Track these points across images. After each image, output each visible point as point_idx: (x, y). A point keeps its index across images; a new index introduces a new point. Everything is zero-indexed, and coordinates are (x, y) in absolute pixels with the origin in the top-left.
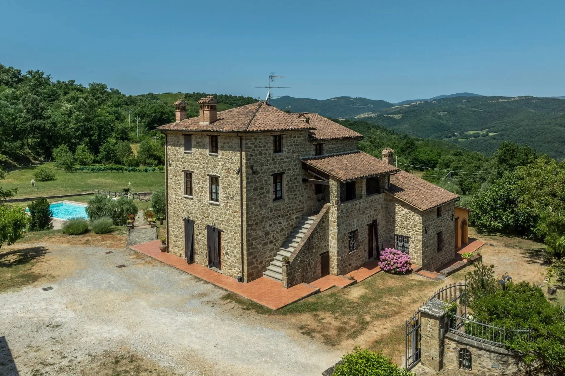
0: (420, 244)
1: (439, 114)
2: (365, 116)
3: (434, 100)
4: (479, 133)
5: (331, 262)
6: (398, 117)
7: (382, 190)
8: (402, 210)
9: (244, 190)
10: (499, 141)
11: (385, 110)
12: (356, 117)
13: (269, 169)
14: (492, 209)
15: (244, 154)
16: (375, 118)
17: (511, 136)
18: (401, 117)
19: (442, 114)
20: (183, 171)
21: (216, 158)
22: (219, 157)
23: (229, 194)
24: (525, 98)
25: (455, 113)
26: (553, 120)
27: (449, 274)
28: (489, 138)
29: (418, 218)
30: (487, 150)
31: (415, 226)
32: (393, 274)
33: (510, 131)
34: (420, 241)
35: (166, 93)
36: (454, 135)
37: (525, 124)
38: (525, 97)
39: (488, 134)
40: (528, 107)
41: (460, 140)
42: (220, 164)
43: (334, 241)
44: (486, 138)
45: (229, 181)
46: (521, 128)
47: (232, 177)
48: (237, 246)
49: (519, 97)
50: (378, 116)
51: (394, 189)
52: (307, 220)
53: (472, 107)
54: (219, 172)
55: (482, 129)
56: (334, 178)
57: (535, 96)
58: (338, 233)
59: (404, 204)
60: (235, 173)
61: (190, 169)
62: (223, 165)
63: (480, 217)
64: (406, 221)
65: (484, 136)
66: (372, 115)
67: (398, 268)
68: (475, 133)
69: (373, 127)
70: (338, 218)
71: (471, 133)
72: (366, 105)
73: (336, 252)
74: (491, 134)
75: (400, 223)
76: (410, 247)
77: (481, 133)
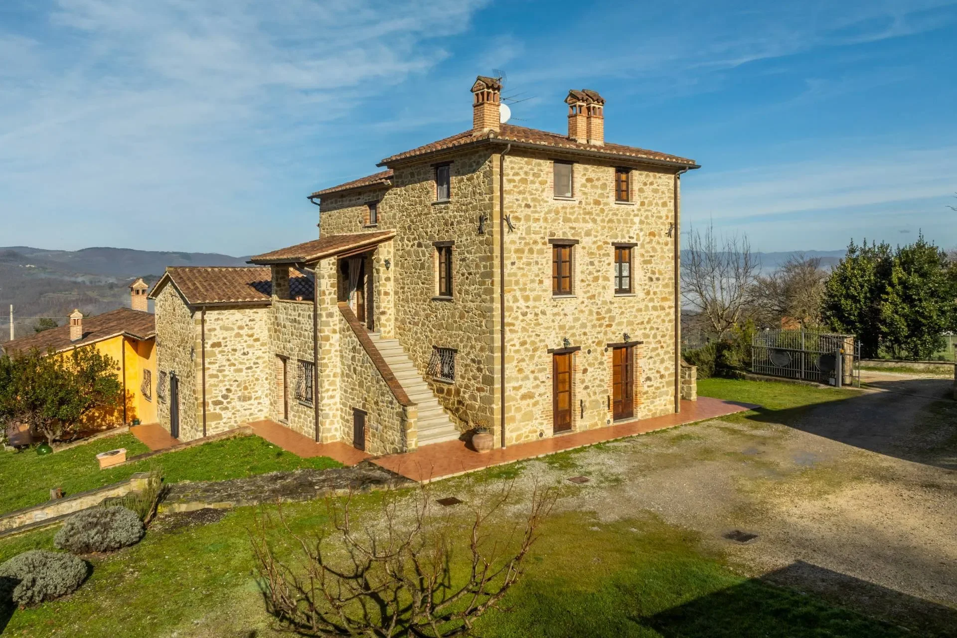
9: (678, 261)
20: (550, 241)
22: (635, 207)
23: (653, 273)
42: (637, 220)
45: (654, 249)
47: (658, 242)
48: (666, 357)
54: (635, 237)
60: (664, 233)
61: (570, 235)
62: (641, 223)
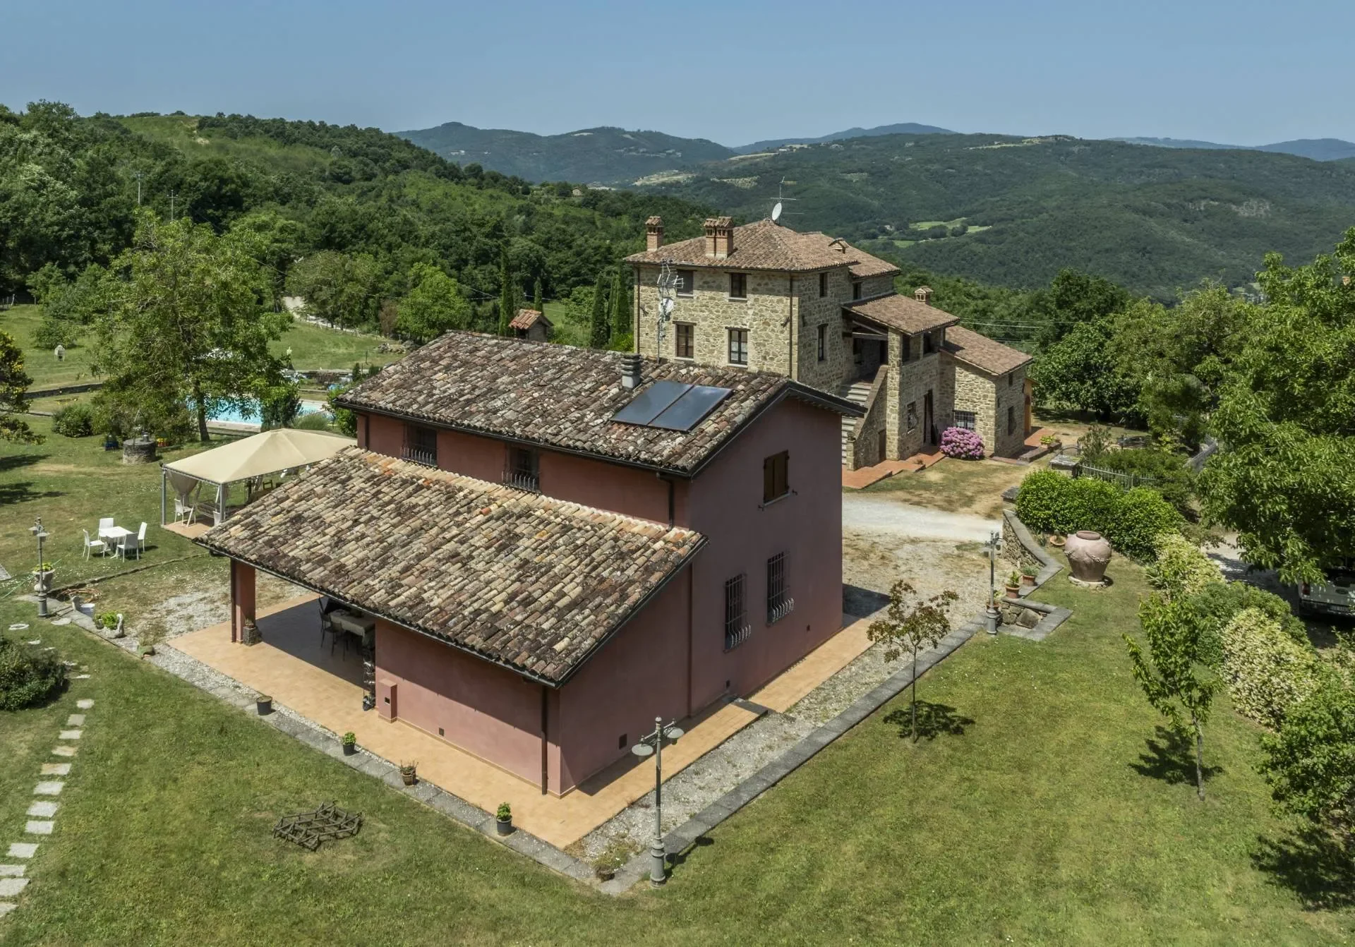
0: (992, 423)
1: (849, 176)
2: (662, 180)
3: (835, 142)
4: (945, 227)
5: (888, 444)
6: (745, 183)
7: (937, 348)
8: (966, 376)
9: (795, 347)
10: (993, 247)
11: (711, 164)
12: (638, 184)
13: (815, 319)
14: (1062, 381)
15: (795, 300)
16: (687, 186)
17: (1021, 234)
18: (754, 184)
19: (854, 177)
20: (674, 322)
21: (743, 305)
22: (749, 303)
23: (767, 353)
24: (1054, 141)
25: (886, 177)
26: (1119, 197)
27: (1032, 460)
28: (968, 240)
29: (989, 386)
30: (963, 269)
31: (985, 397)
32: (964, 459)
33: (1019, 221)
34: (991, 417)
35: (142, 115)
36: (884, 232)
37: (1054, 204)
38: (1056, 137)
39: (965, 229)
40: (1062, 163)
41: (898, 243)
42: (750, 312)
43: (893, 415)
44: (962, 239)
45: (768, 336)
46: (1045, 216)
47: (773, 330)
49: (1040, 137)
50: (697, 181)
51: (952, 348)
52: (850, 389)
53: (930, 161)
54: (748, 324)
55: (951, 218)
56: (897, 331)
57: (1077, 137)
58: (900, 404)
59: (968, 367)
60: (778, 324)
61: (689, 320)
62: (755, 314)
63: (1044, 394)
64: (971, 390)
65: (955, 233)
66: (681, 178)
67: (970, 450)
68: (934, 228)
69: (693, 210)
70: (901, 384)
71: (925, 226)
72: (663, 151)
73: (897, 429)
74: (973, 230)
75: (963, 394)
76: (976, 427)
77: (950, 226)
